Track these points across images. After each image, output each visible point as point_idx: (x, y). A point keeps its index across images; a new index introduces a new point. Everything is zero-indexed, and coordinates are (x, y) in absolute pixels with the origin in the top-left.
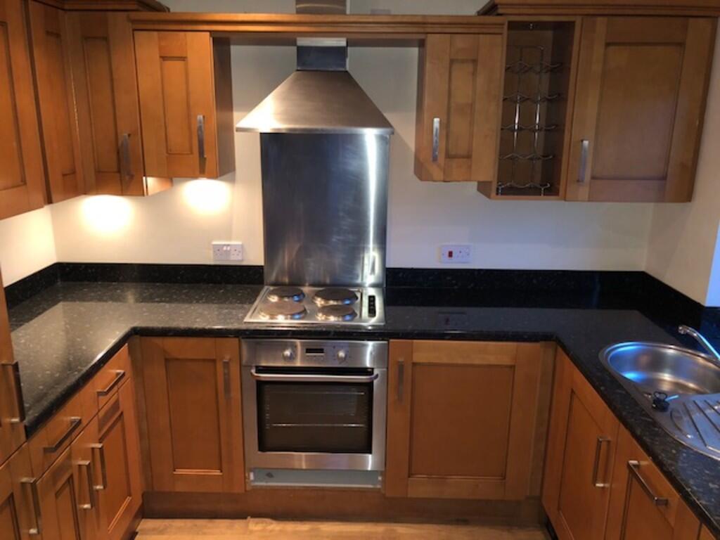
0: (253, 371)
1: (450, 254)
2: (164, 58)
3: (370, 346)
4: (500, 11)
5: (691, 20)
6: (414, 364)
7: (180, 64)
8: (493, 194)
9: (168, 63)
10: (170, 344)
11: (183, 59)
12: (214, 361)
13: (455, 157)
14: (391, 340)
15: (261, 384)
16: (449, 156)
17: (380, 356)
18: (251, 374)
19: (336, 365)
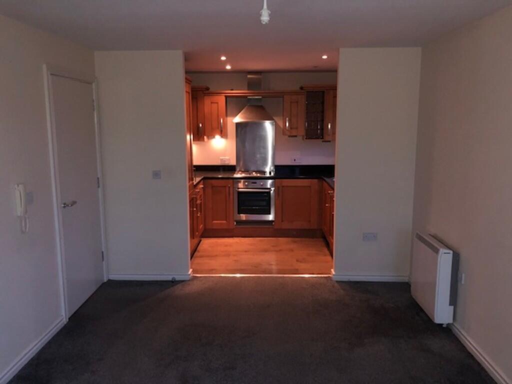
0: (237, 189)
2: (212, 103)
3: (270, 182)
6: (283, 186)
7: (216, 104)
8: (305, 139)
9: (213, 104)
10: (213, 181)
11: (217, 103)
12: (225, 187)
13: (293, 128)
14: (276, 180)
15: (239, 192)
17: (273, 185)
19: (260, 187)
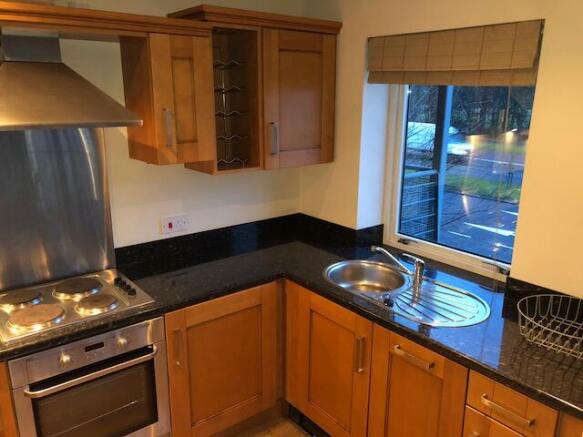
0: (27, 391)
1: (170, 225)
4: (207, 18)
5: (324, 36)
6: (188, 329)
8: (216, 171)
13: (184, 142)
14: (166, 314)
15: (35, 402)
16: (179, 142)
18: (26, 395)
19: (119, 352)
